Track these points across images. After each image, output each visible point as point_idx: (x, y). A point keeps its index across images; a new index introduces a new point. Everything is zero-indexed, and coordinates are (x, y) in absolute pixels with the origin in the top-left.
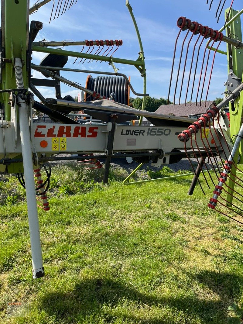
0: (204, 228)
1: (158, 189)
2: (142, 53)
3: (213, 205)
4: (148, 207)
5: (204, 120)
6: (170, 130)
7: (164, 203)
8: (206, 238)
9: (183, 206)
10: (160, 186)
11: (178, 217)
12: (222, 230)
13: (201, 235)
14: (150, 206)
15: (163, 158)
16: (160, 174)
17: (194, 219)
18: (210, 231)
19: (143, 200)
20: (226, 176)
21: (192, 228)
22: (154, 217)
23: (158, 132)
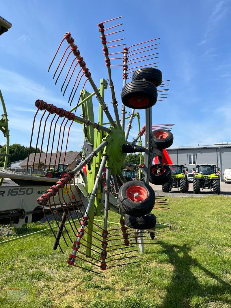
0: (69, 281)
1: (23, 245)
2: (6, 115)
3: (73, 261)
4: (10, 269)
5: (61, 183)
6: (32, 189)
7: (29, 261)
8: (71, 292)
9: (49, 261)
10: (26, 241)
11: (43, 274)
12: (86, 279)
13: (65, 290)
14: (12, 267)
15: (25, 218)
16: (26, 227)
17: (59, 274)
18: (74, 283)
19: (5, 261)
20: (83, 231)
21: (57, 285)
22: (16, 279)
23: (20, 191)
